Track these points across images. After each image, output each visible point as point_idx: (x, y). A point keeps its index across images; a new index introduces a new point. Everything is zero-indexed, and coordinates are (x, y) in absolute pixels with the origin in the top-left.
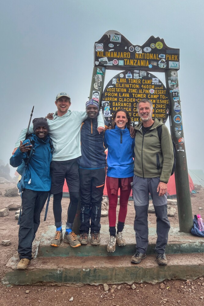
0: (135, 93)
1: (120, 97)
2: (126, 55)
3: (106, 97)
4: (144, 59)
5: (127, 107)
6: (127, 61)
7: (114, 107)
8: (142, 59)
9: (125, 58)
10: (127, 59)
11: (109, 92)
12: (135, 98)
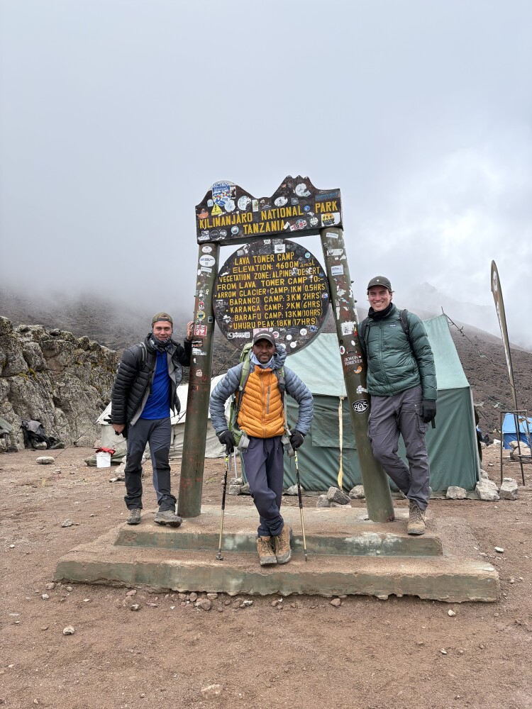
0: (266, 279)
1: (241, 290)
2: (246, 218)
3: (218, 292)
4: (277, 219)
5: (253, 304)
6: (247, 228)
7: (232, 307)
8: (273, 220)
9: (245, 224)
10: (248, 223)
11: (223, 283)
12: (265, 287)
